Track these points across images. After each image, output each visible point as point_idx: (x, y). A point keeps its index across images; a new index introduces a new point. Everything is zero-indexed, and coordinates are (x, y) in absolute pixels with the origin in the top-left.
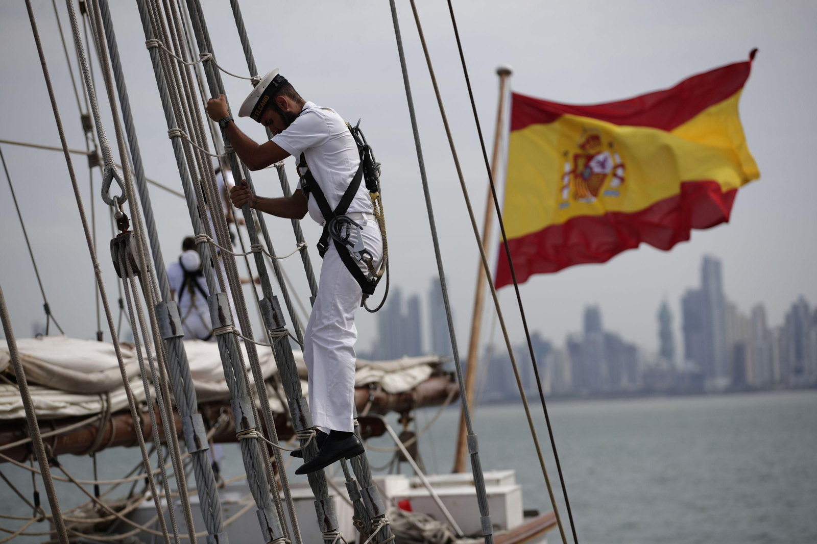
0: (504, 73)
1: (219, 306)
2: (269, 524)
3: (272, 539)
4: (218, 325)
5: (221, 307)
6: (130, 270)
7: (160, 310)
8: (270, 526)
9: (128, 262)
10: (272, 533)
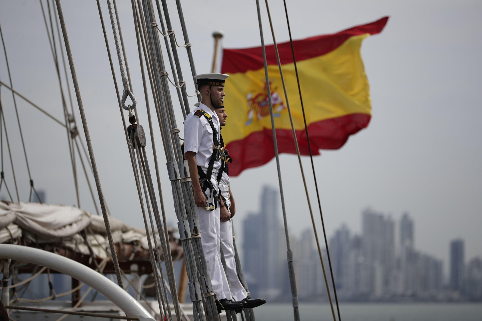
0: (217, 36)
1: (184, 167)
2: (207, 284)
3: (208, 292)
4: (184, 177)
5: (185, 167)
6: (136, 145)
7: (169, 165)
8: (207, 285)
9: (135, 141)
10: (208, 289)
